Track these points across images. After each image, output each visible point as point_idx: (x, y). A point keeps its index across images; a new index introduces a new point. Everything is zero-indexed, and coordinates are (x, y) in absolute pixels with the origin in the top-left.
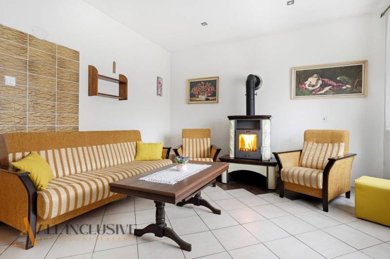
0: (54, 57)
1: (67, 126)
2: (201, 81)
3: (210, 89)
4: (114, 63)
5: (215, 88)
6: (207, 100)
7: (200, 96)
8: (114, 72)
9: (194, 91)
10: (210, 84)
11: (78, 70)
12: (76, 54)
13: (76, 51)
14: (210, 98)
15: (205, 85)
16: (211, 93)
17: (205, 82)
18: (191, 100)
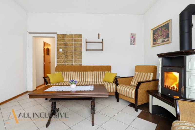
0: (73, 39)
1: (78, 64)
2: (159, 28)
3: (165, 32)
4: (99, 34)
5: (169, 31)
6: (163, 41)
7: (158, 40)
8: (99, 38)
9: (155, 37)
10: (165, 28)
11: (81, 42)
12: (80, 36)
13: (80, 35)
14: (165, 40)
15: (161, 30)
16: (165, 35)
17: (161, 27)
18: (154, 44)
